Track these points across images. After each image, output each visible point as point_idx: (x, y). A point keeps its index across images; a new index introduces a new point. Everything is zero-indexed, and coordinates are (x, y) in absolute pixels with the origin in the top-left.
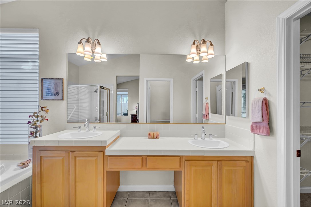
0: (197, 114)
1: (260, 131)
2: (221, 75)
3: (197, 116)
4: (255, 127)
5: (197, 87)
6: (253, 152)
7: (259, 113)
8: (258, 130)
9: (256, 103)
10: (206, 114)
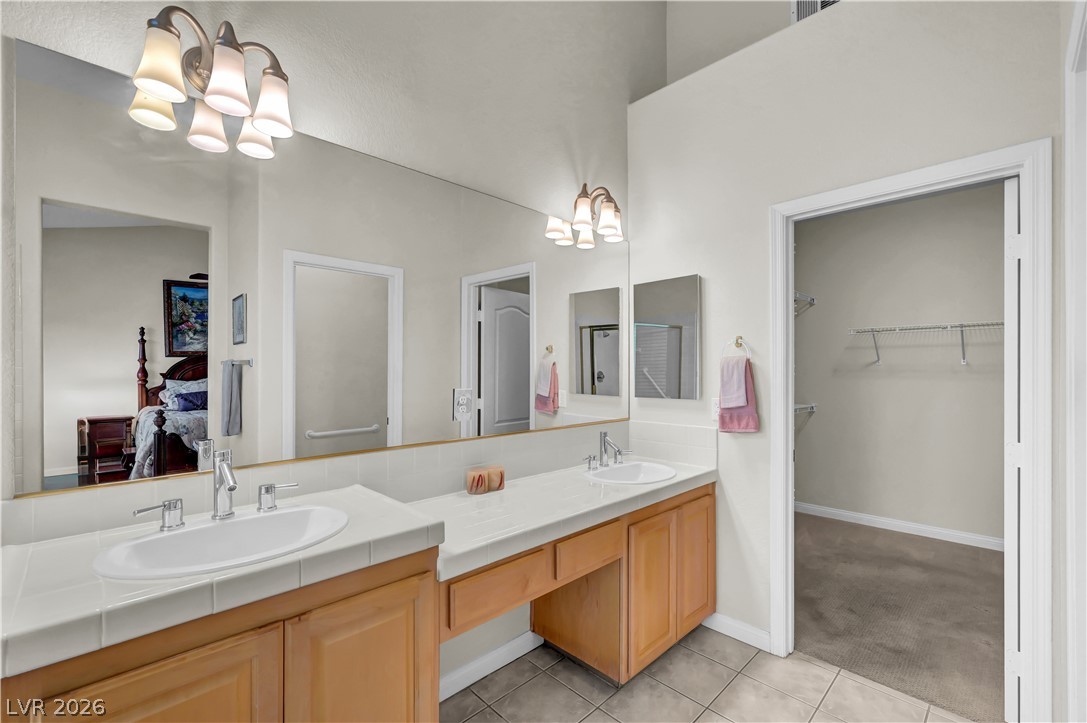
0: (479, 397)
1: (739, 425)
2: (614, 293)
3: (481, 404)
4: (727, 419)
5: (480, 308)
6: (715, 472)
7: (739, 388)
8: (736, 422)
9: (733, 367)
10: (552, 395)
